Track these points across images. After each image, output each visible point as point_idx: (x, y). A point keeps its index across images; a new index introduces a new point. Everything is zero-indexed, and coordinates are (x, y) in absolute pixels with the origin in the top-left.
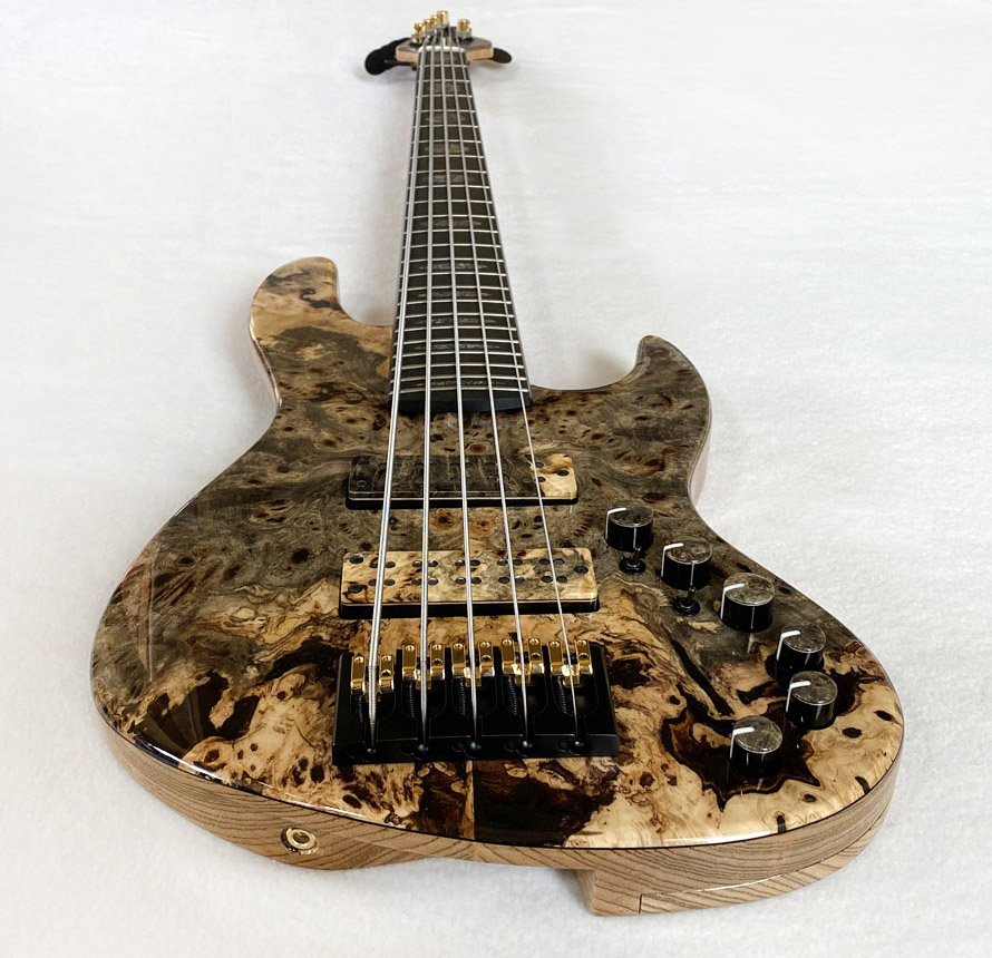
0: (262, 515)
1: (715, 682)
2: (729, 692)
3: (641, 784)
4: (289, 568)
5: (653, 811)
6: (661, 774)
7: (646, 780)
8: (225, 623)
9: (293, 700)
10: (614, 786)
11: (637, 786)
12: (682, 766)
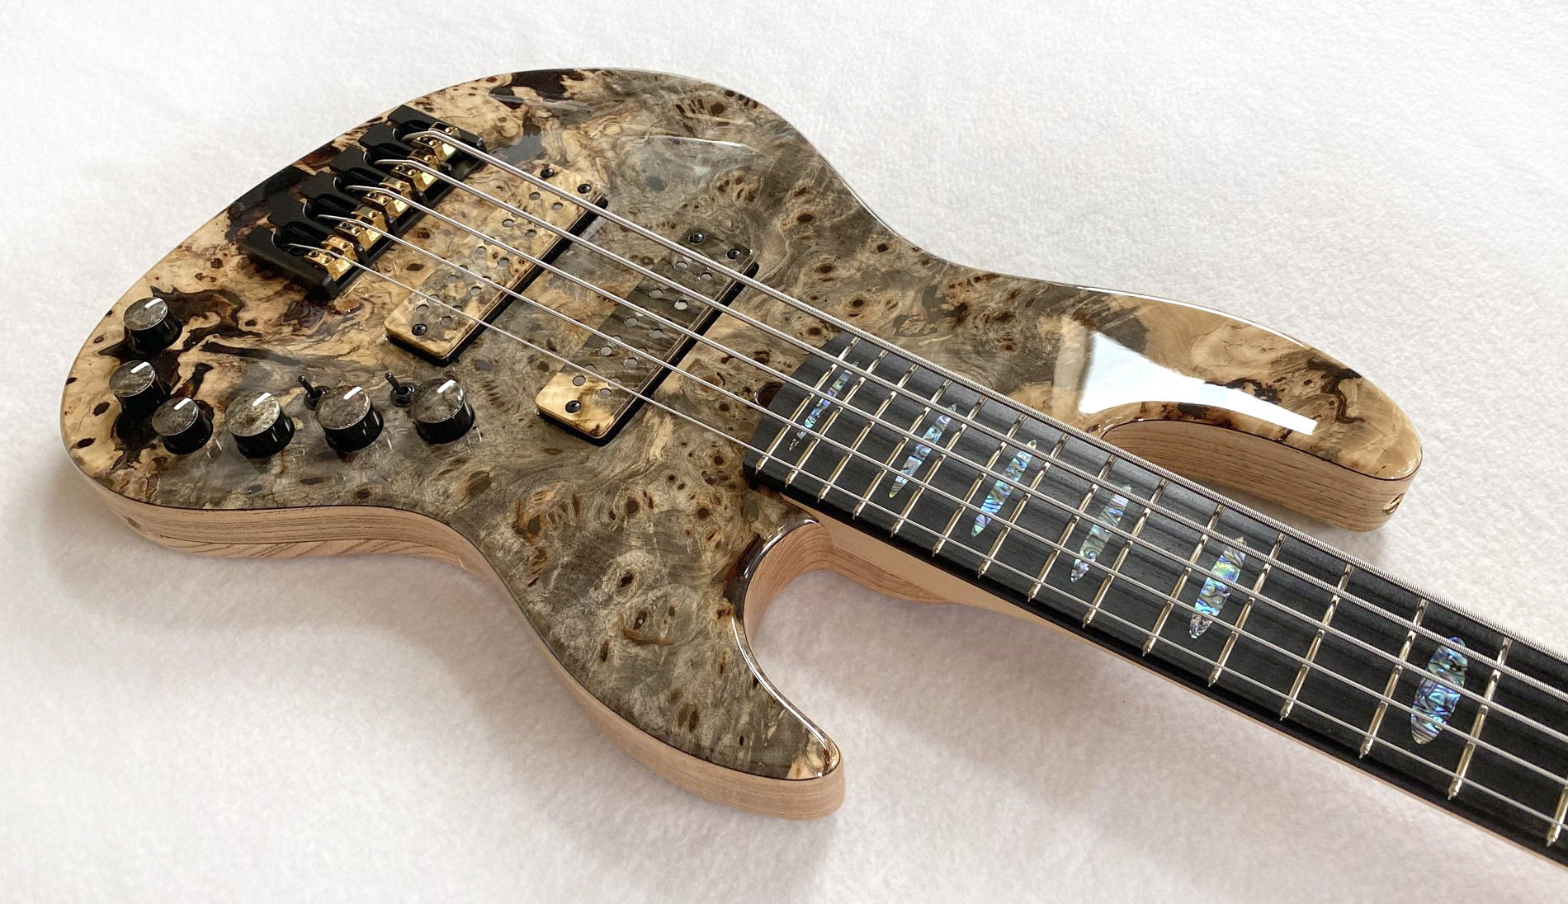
3: (219, 259)
5: (195, 253)
6: (210, 274)
7: (217, 264)
10: (233, 245)
11: (220, 256)
12: (202, 290)
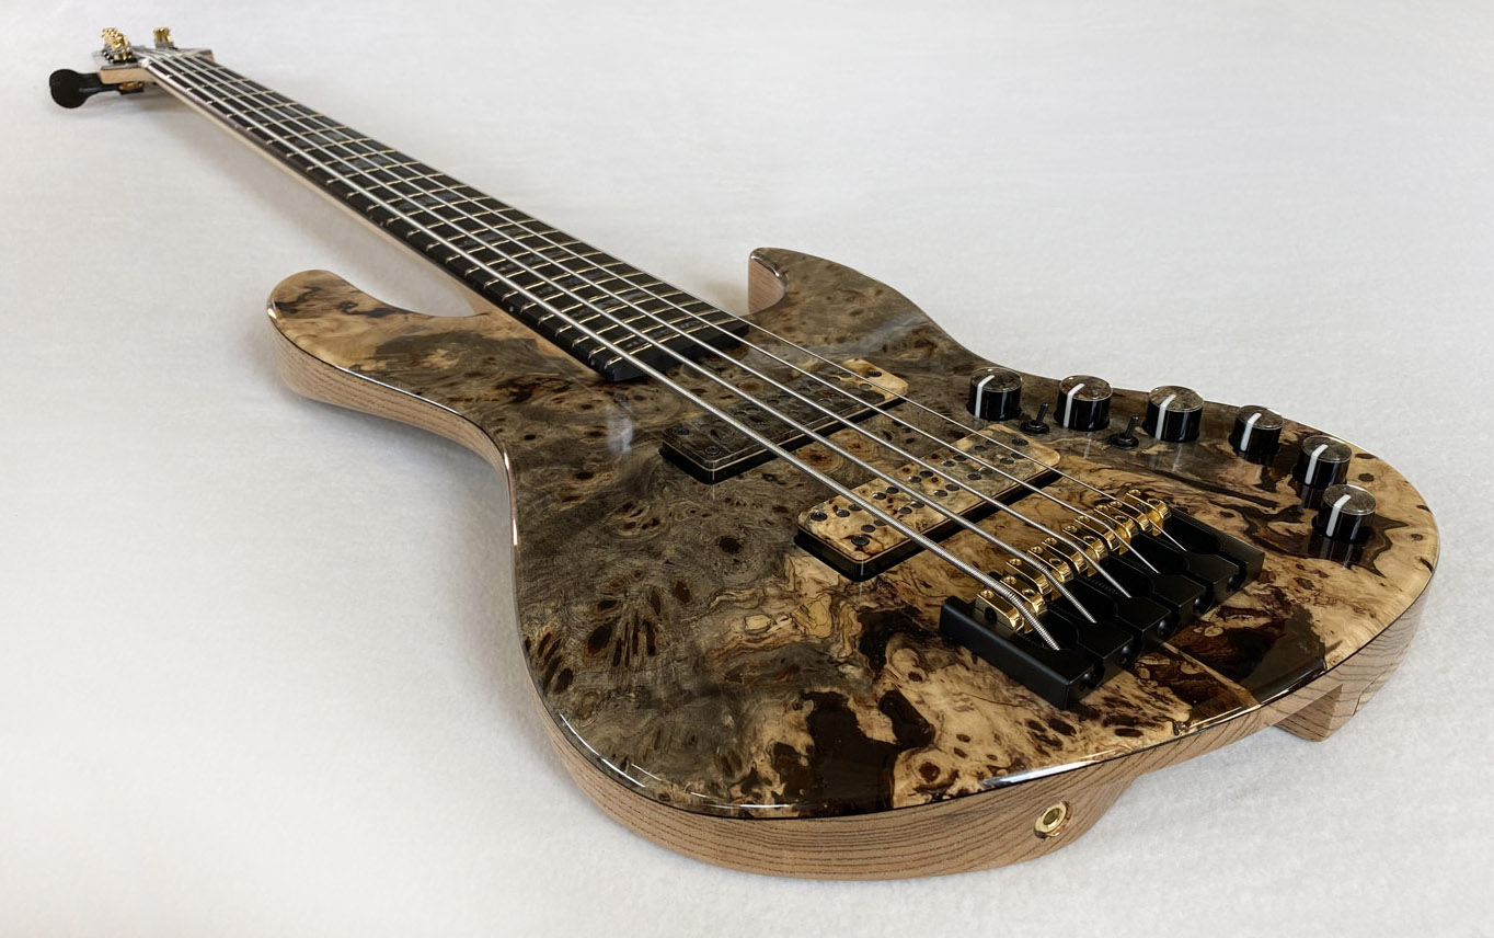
0: (629, 526)
1: (1229, 486)
2: (1251, 490)
3: (1307, 589)
4: (736, 561)
5: (1346, 604)
6: (1307, 574)
7: (1304, 583)
8: (748, 641)
9: (932, 676)
10: (1293, 601)
11: (1306, 593)
